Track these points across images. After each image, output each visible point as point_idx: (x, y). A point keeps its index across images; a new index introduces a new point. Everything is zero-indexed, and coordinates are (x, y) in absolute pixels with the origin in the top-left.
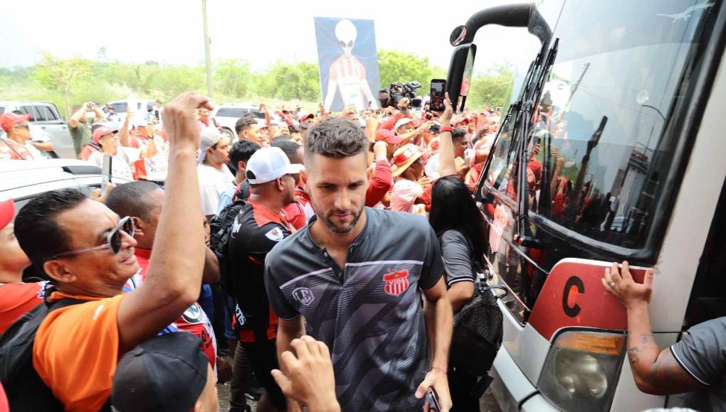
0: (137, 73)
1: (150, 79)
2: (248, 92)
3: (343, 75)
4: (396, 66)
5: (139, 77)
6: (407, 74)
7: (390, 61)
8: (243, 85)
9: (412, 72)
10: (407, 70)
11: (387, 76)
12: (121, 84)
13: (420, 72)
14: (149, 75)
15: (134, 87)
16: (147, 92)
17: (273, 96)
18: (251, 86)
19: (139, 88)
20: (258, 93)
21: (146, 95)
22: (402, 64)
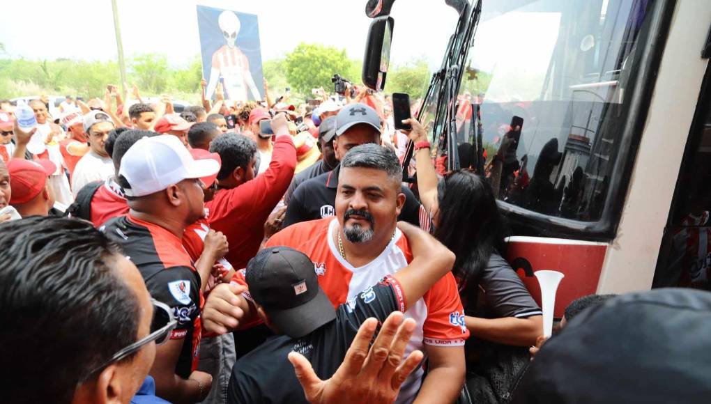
0: (45, 70)
1: (59, 75)
2: (168, 87)
3: (227, 64)
4: (316, 59)
5: (47, 74)
6: (328, 66)
7: (310, 54)
8: (162, 80)
9: (333, 64)
10: (328, 61)
11: (309, 69)
12: (27, 82)
13: (340, 64)
14: (58, 71)
15: (42, 84)
16: (57, 90)
17: (194, 92)
18: (171, 81)
19: (48, 86)
20: (179, 88)
21: (55, 92)
22: (322, 57)
